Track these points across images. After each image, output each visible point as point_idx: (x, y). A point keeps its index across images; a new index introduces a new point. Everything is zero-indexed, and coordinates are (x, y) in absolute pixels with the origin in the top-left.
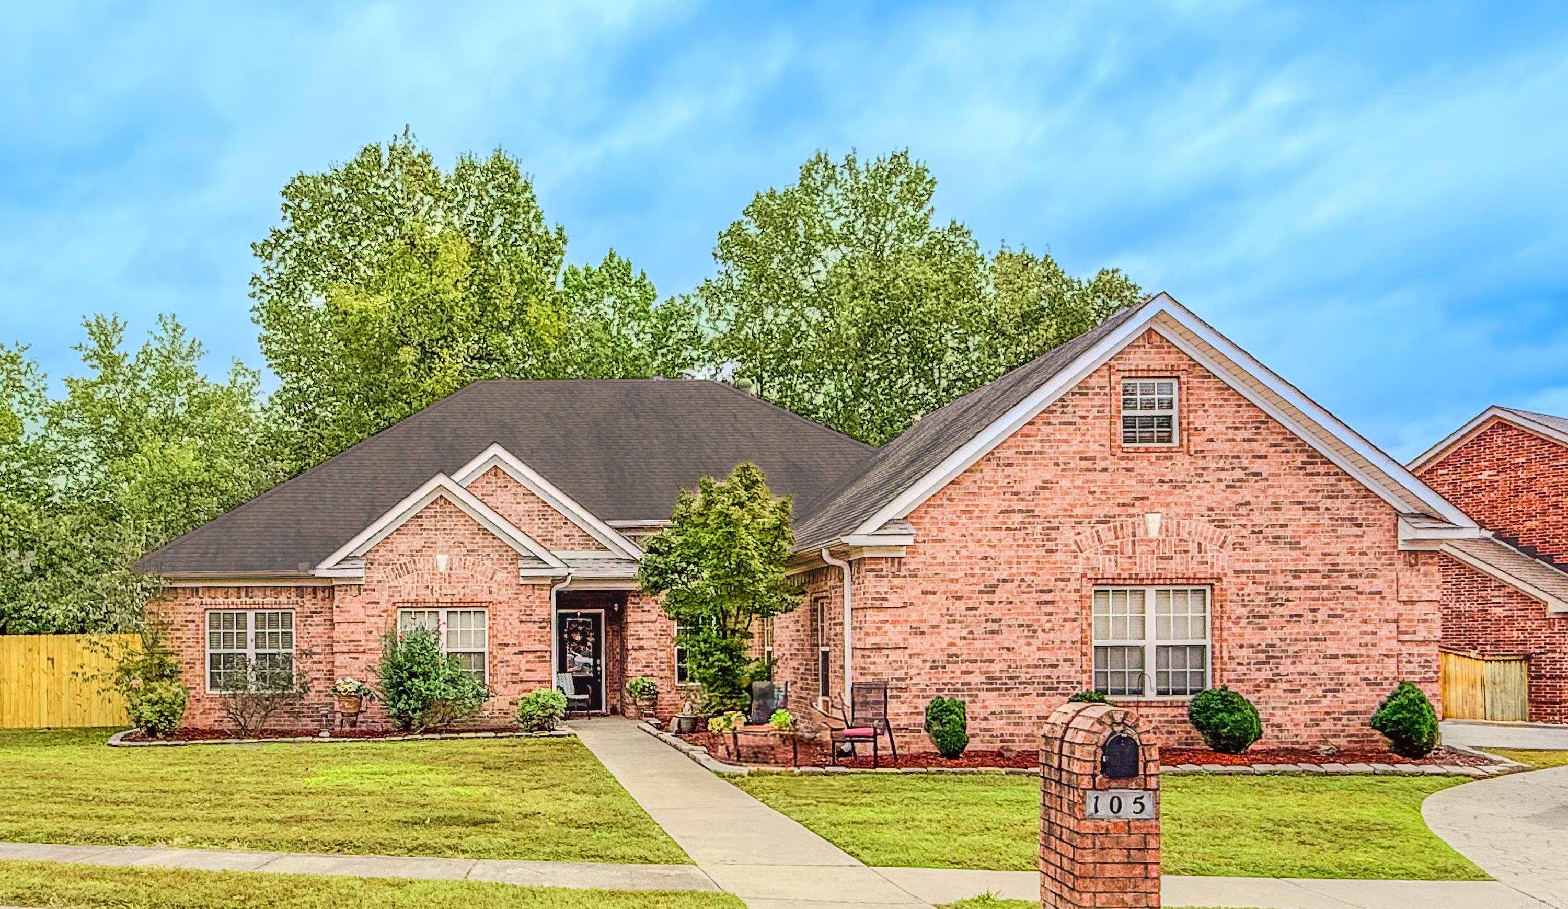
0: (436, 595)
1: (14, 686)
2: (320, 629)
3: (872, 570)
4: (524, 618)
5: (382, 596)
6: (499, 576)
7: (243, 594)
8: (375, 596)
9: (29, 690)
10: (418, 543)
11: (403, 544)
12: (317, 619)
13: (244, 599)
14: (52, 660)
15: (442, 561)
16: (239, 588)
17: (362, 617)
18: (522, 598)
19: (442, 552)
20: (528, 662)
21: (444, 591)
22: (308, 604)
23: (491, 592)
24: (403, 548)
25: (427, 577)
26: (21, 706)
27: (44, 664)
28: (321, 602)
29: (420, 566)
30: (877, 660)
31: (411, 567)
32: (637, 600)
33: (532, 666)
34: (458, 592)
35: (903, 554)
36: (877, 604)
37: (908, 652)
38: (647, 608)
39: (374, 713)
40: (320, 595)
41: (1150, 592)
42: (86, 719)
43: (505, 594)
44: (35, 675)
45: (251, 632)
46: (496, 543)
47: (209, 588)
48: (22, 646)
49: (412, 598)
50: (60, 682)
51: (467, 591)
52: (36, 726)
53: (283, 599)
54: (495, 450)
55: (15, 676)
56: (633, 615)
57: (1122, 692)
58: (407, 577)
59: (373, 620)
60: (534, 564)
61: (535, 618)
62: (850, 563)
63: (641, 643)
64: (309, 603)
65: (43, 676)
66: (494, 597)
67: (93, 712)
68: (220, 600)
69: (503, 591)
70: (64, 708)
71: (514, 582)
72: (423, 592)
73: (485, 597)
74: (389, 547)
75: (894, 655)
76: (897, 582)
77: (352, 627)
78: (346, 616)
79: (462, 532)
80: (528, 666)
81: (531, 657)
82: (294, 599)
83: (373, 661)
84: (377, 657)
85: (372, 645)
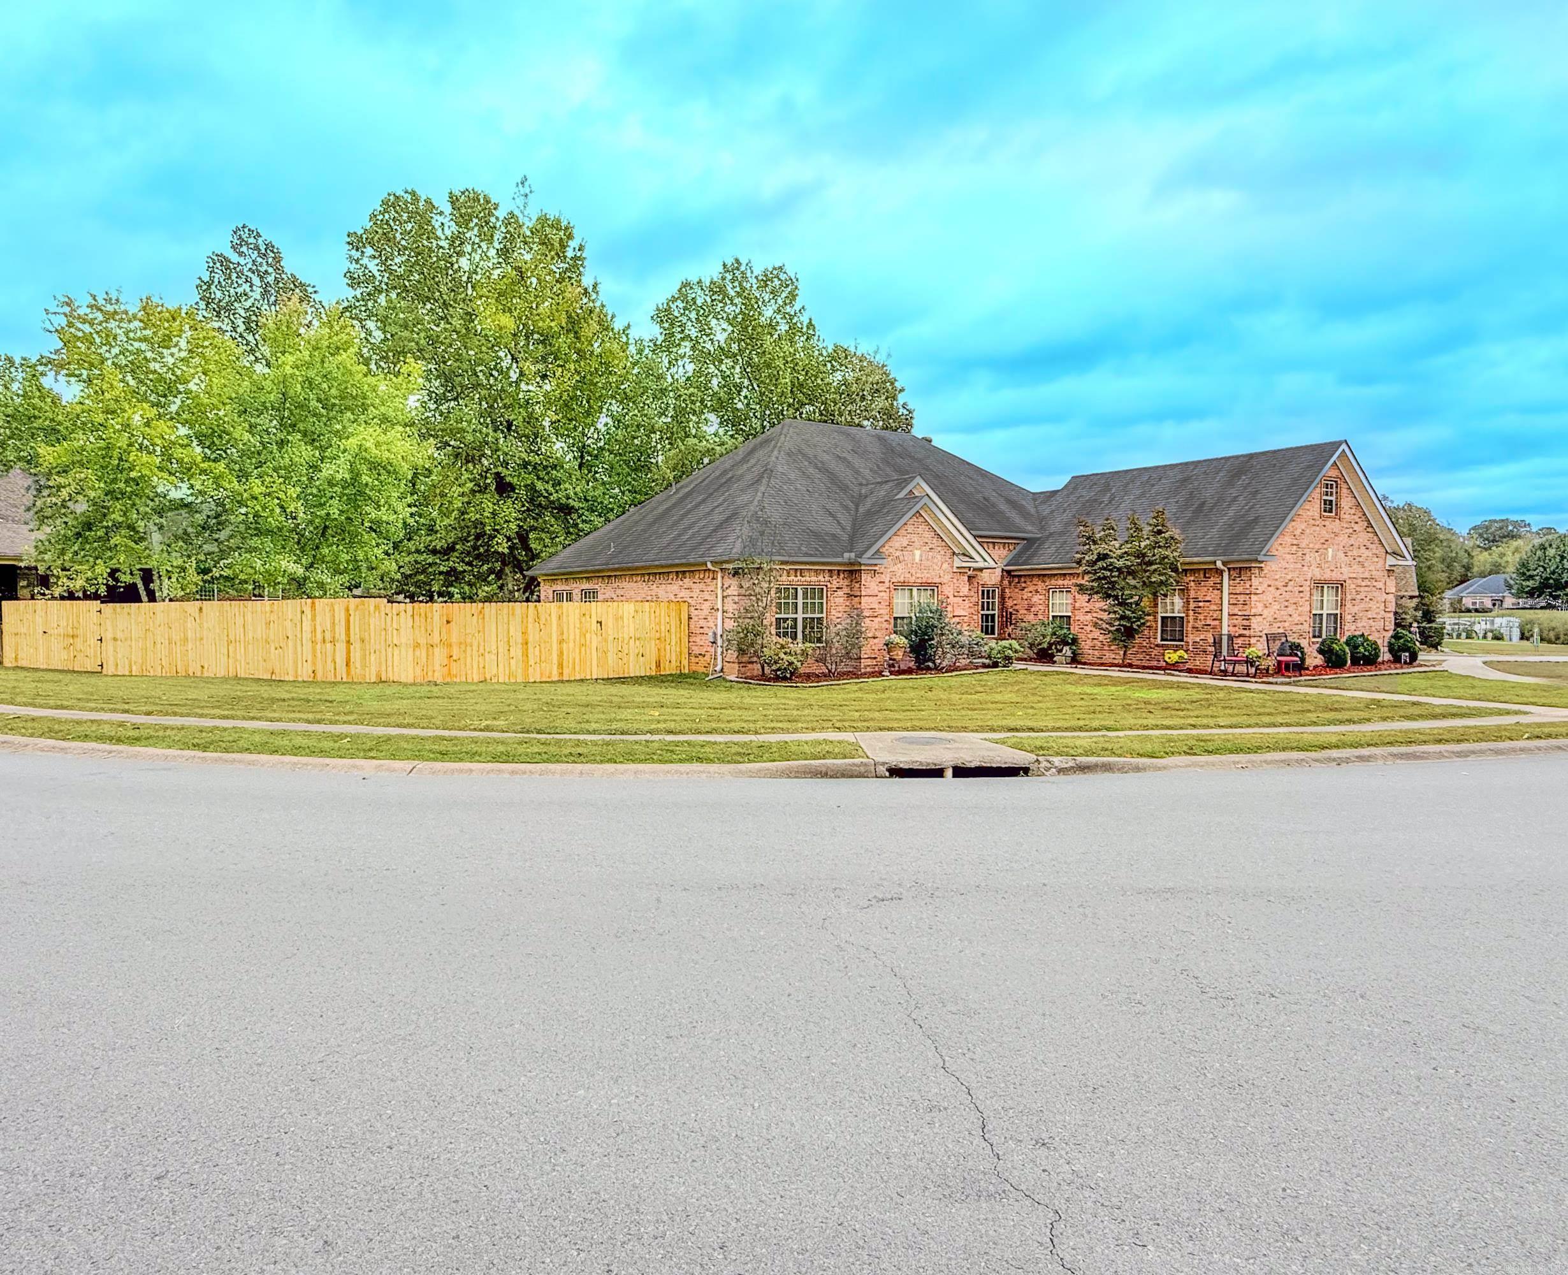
0: (914, 578)
1: (571, 645)
4: (956, 594)
5: (886, 577)
6: (944, 566)
7: (797, 574)
8: (883, 577)
9: (583, 649)
10: (905, 541)
12: (840, 593)
13: (799, 578)
14: (601, 623)
15: (917, 554)
16: (796, 570)
17: (876, 592)
18: (955, 581)
21: (918, 575)
22: (835, 582)
23: (940, 577)
24: (897, 545)
25: (909, 565)
26: (577, 661)
27: (594, 626)
29: (906, 557)
31: (901, 558)
34: (926, 576)
40: (842, 576)
42: (626, 670)
44: (588, 635)
45: (800, 601)
48: (577, 611)
49: (902, 579)
50: (606, 641)
51: (929, 575)
53: (821, 578)
54: (918, 480)
55: (572, 637)
58: (899, 565)
59: (882, 594)
60: (967, 559)
61: (961, 594)
62: (1230, 569)
65: (594, 636)
66: (942, 580)
67: (631, 664)
68: (784, 577)
69: (946, 577)
70: (610, 662)
71: (950, 570)
72: (907, 575)
73: (937, 580)
74: (891, 544)
77: (871, 599)
78: (869, 592)
79: (929, 535)
82: (827, 578)
83: (881, 622)
84: (883, 620)
85: (881, 612)
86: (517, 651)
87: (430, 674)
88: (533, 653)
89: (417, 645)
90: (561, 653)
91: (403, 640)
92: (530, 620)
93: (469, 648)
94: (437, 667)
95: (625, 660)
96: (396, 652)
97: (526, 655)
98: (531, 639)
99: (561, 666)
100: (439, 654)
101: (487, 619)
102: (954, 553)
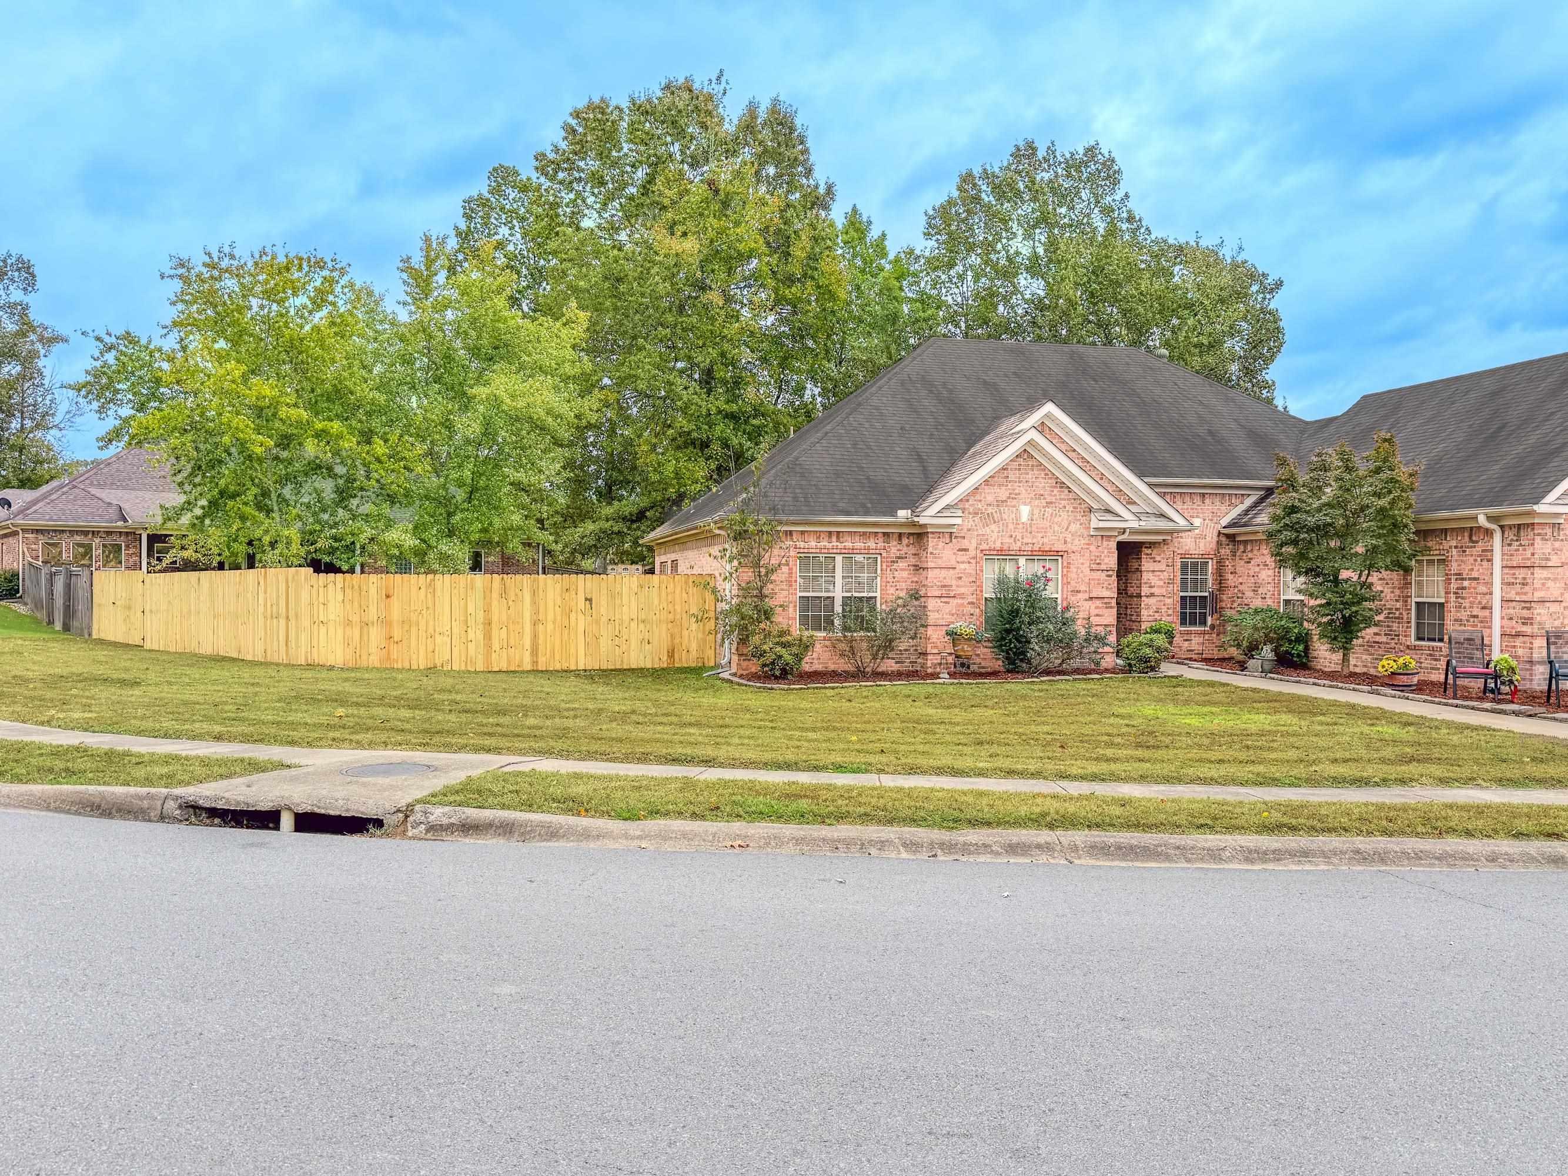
0: (1019, 544)
1: (550, 627)
2: (905, 574)
3: (1539, 534)
4: (1094, 566)
5: (971, 544)
6: (1074, 527)
7: (834, 539)
8: (965, 543)
9: (566, 631)
10: (1003, 493)
11: (990, 495)
12: (902, 564)
13: (834, 543)
14: (590, 600)
15: (1025, 511)
16: (830, 533)
17: (953, 563)
18: (1093, 548)
19: (1025, 504)
20: (1097, 608)
21: (1025, 540)
22: (894, 550)
23: (1065, 542)
24: (990, 498)
25: (1011, 526)
26: (557, 646)
27: (582, 604)
28: (905, 548)
29: (1005, 516)
31: (997, 516)
32: (1149, 551)
33: (1100, 611)
34: (1040, 541)
35: (1562, 521)
36: (1543, 563)
37: (1563, 604)
38: (1158, 558)
40: (905, 541)
42: (625, 660)
43: (1077, 544)
44: (573, 616)
45: (840, 575)
46: (1071, 495)
47: (802, 533)
48: (558, 586)
49: (998, 546)
50: (598, 622)
51: (1046, 540)
52: (573, 668)
53: (871, 544)
54: (1050, 407)
55: (550, 617)
56: (1147, 565)
58: (993, 527)
59: (962, 566)
60: (1109, 517)
61: (1099, 566)
63: (1153, 590)
64: (894, 548)
65: (581, 617)
66: (1069, 547)
67: (632, 654)
68: (813, 544)
69: (1076, 542)
70: (603, 649)
71: (1086, 533)
72: (1007, 540)
73: (1059, 547)
74: (978, 497)
75: (1554, 608)
76: (1557, 544)
77: (944, 573)
78: (940, 563)
79: (1043, 484)
80: (1097, 612)
81: (1098, 603)
82: (881, 545)
83: (962, 605)
84: (966, 602)
85: (962, 590)
86: (476, 634)
87: (364, 657)
88: (499, 636)
89: (349, 623)
90: (535, 636)
91: (332, 617)
92: (495, 595)
93: (414, 630)
94: (373, 649)
95: (624, 647)
96: (323, 630)
97: (488, 636)
98: (495, 618)
99: (535, 652)
100: (375, 634)
101: (438, 593)
102: (1090, 510)
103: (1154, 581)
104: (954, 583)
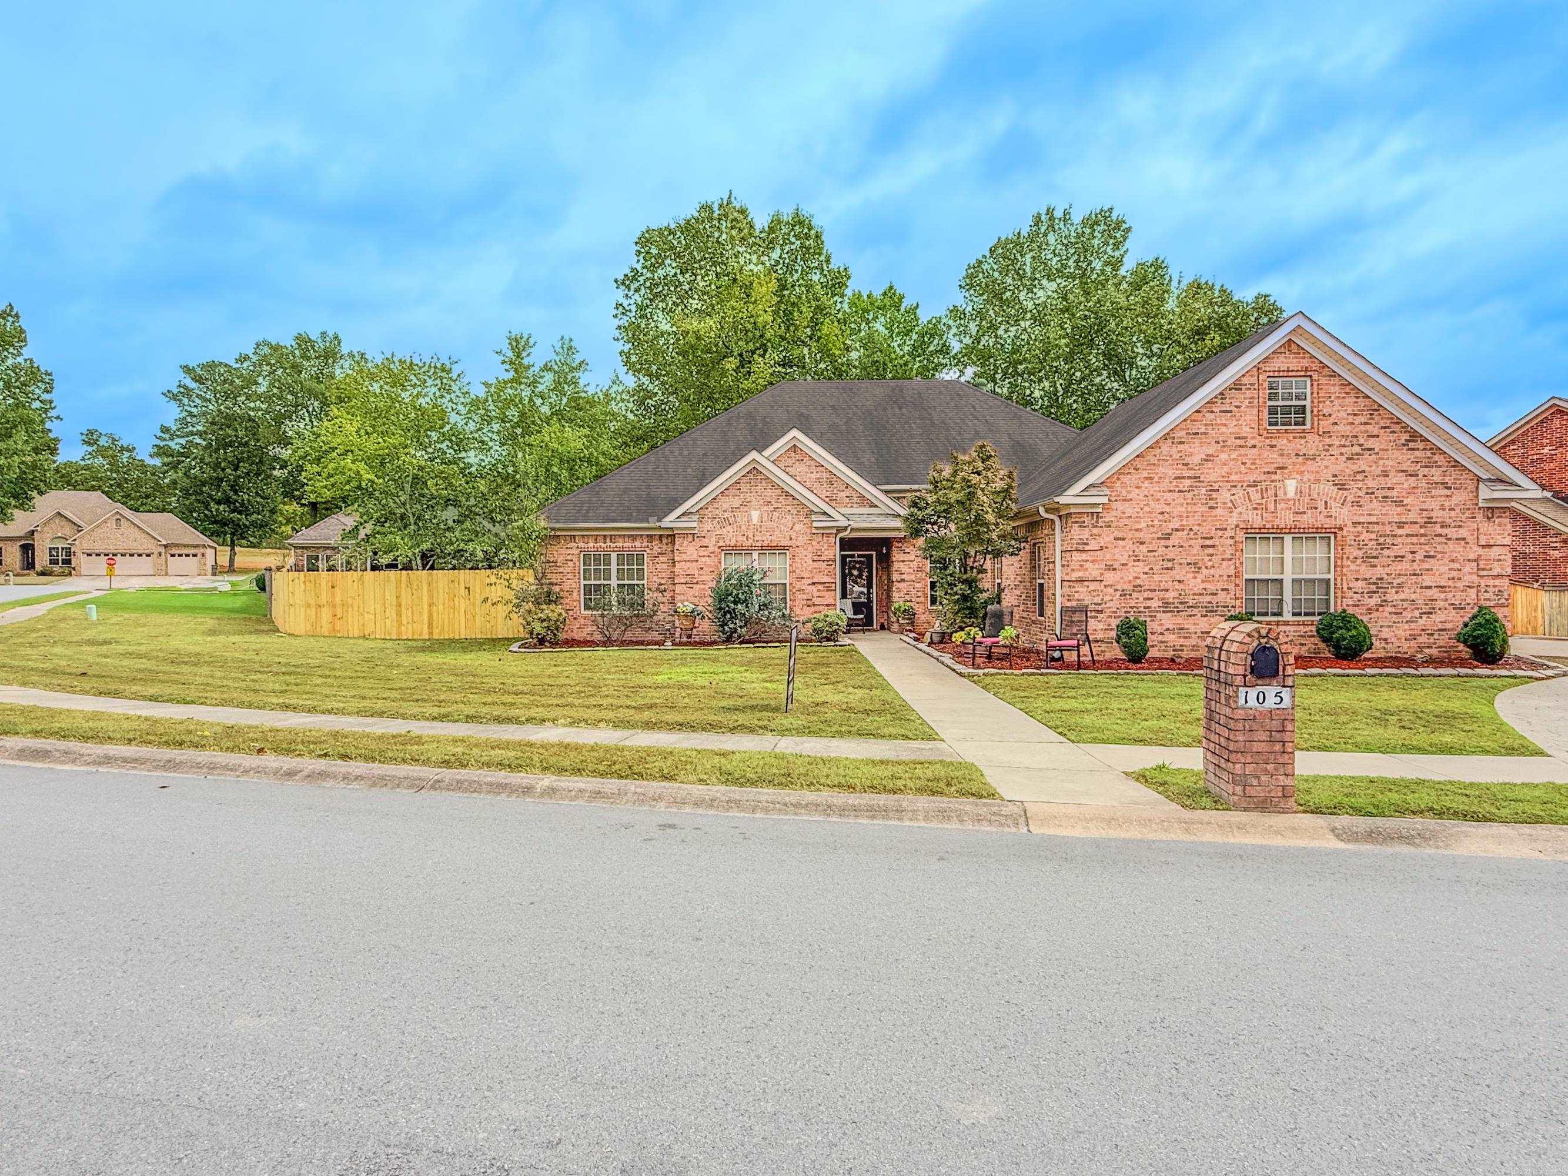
0: (750, 541)
1: (441, 607)
2: (665, 566)
3: (1076, 522)
4: (816, 558)
5: (711, 542)
6: (798, 527)
7: (608, 540)
8: (705, 542)
9: (452, 611)
10: (736, 502)
11: (726, 503)
12: (662, 559)
13: (608, 544)
14: (469, 588)
15: (755, 515)
16: (605, 536)
17: (695, 557)
18: (814, 543)
19: (755, 509)
20: (819, 591)
21: (756, 538)
23: (791, 539)
24: (725, 506)
25: (743, 527)
26: (446, 622)
27: (463, 591)
28: (665, 547)
29: (738, 520)
30: (1081, 589)
31: (732, 520)
32: (900, 545)
33: (822, 594)
34: (766, 539)
35: (1100, 510)
36: (1081, 547)
37: (1104, 583)
38: (907, 550)
39: (705, 627)
40: (665, 541)
41: (1288, 539)
42: (494, 632)
43: (801, 541)
44: (456, 599)
45: (614, 567)
46: (795, 502)
47: (583, 536)
48: (446, 579)
49: (733, 543)
50: (474, 605)
51: (773, 538)
52: (457, 637)
53: (638, 544)
54: (795, 433)
55: (441, 601)
56: (896, 556)
57: (1266, 614)
58: (729, 528)
59: (703, 559)
60: (824, 518)
61: (823, 558)
62: (1060, 517)
63: (903, 577)
64: (656, 547)
65: (462, 600)
66: (792, 543)
67: (499, 627)
68: (591, 545)
69: (800, 538)
70: (478, 624)
71: (809, 531)
72: (741, 538)
73: (785, 542)
74: (715, 505)
75: (1093, 586)
76: (1095, 531)
77: (688, 564)
78: (684, 557)
79: (770, 494)
80: (819, 594)
81: (820, 587)
82: (645, 544)
83: (704, 589)
84: (707, 587)
85: (703, 578)
86: (391, 612)
87: (318, 629)
88: (406, 615)
89: (308, 606)
90: (431, 615)
91: (298, 601)
92: (403, 586)
93: (350, 609)
94: (324, 623)
95: (492, 623)
96: (292, 610)
97: (399, 614)
98: (404, 603)
99: (430, 626)
100: (326, 615)
101: (366, 585)
102: (811, 512)
103: (903, 568)
104: (696, 572)
